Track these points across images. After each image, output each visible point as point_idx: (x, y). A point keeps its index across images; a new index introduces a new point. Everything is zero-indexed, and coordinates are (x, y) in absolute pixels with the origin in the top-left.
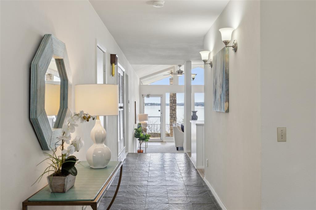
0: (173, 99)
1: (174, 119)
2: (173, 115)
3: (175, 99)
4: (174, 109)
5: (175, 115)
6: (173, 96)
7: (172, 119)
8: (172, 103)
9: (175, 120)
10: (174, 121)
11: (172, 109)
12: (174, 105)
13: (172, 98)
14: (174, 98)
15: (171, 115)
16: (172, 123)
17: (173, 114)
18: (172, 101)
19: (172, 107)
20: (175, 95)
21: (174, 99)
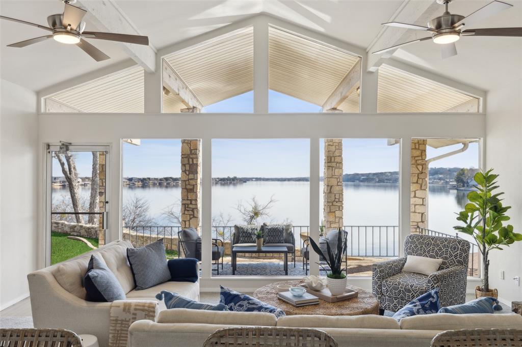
0: (189, 164)
1: (191, 212)
2: (189, 202)
3: (195, 162)
4: (191, 187)
5: (193, 202)
6: (188, 155)
7: (186, 212)
8: (187, 173)
9: (194, 217)
10: (191, 219)
11: (186, 189)
12: (191, 176)
13: (186, 161)
14: (191, 160)
15: (185, 202)
16: (187, 223)
17: (187, 200)
18: (187, 167)
19: (187, 182)
20: (193, 152)
21: (191, 163)
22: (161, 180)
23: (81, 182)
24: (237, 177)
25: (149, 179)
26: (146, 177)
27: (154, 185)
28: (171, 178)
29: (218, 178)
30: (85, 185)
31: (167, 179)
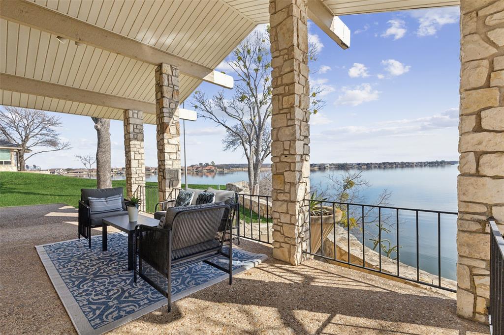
22: (380, 164)
23: (329, 166)
24: (445, 161)
25: (371, 163)
26: (369, 163)
27: (375, 167)
28: (388, 163)
29: (427, 162)
30: (331, 168)
31: (384, 163)
